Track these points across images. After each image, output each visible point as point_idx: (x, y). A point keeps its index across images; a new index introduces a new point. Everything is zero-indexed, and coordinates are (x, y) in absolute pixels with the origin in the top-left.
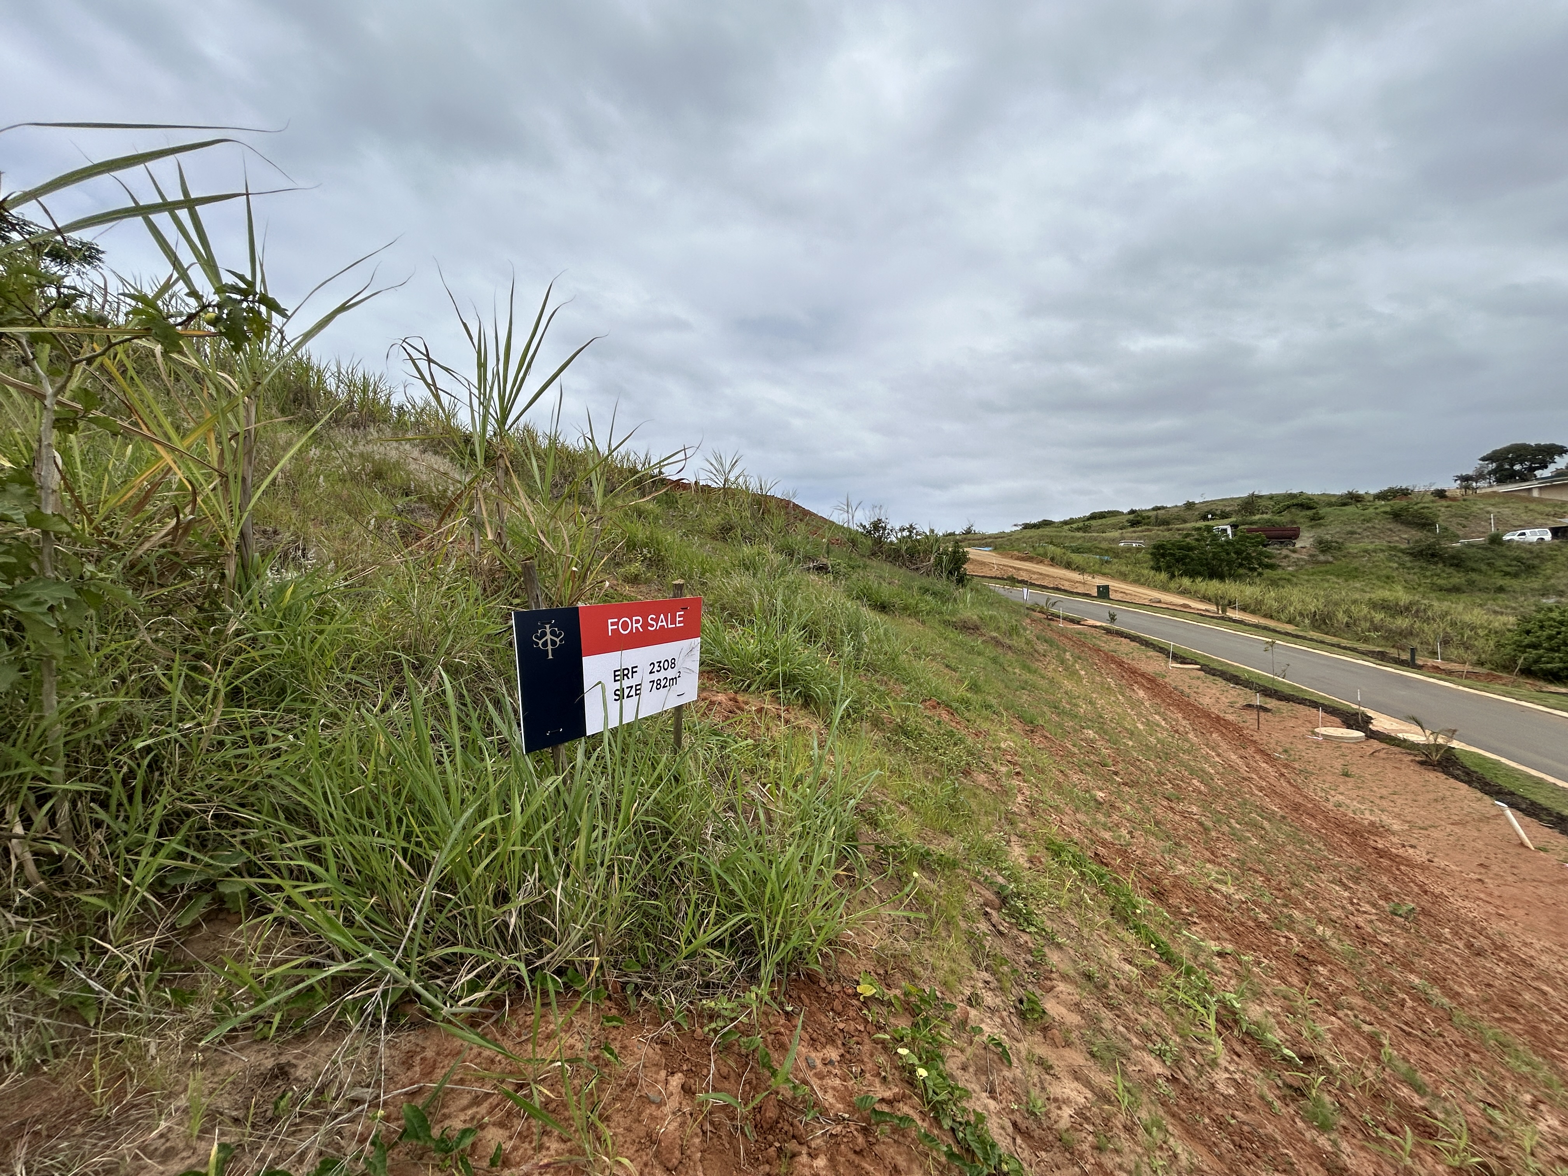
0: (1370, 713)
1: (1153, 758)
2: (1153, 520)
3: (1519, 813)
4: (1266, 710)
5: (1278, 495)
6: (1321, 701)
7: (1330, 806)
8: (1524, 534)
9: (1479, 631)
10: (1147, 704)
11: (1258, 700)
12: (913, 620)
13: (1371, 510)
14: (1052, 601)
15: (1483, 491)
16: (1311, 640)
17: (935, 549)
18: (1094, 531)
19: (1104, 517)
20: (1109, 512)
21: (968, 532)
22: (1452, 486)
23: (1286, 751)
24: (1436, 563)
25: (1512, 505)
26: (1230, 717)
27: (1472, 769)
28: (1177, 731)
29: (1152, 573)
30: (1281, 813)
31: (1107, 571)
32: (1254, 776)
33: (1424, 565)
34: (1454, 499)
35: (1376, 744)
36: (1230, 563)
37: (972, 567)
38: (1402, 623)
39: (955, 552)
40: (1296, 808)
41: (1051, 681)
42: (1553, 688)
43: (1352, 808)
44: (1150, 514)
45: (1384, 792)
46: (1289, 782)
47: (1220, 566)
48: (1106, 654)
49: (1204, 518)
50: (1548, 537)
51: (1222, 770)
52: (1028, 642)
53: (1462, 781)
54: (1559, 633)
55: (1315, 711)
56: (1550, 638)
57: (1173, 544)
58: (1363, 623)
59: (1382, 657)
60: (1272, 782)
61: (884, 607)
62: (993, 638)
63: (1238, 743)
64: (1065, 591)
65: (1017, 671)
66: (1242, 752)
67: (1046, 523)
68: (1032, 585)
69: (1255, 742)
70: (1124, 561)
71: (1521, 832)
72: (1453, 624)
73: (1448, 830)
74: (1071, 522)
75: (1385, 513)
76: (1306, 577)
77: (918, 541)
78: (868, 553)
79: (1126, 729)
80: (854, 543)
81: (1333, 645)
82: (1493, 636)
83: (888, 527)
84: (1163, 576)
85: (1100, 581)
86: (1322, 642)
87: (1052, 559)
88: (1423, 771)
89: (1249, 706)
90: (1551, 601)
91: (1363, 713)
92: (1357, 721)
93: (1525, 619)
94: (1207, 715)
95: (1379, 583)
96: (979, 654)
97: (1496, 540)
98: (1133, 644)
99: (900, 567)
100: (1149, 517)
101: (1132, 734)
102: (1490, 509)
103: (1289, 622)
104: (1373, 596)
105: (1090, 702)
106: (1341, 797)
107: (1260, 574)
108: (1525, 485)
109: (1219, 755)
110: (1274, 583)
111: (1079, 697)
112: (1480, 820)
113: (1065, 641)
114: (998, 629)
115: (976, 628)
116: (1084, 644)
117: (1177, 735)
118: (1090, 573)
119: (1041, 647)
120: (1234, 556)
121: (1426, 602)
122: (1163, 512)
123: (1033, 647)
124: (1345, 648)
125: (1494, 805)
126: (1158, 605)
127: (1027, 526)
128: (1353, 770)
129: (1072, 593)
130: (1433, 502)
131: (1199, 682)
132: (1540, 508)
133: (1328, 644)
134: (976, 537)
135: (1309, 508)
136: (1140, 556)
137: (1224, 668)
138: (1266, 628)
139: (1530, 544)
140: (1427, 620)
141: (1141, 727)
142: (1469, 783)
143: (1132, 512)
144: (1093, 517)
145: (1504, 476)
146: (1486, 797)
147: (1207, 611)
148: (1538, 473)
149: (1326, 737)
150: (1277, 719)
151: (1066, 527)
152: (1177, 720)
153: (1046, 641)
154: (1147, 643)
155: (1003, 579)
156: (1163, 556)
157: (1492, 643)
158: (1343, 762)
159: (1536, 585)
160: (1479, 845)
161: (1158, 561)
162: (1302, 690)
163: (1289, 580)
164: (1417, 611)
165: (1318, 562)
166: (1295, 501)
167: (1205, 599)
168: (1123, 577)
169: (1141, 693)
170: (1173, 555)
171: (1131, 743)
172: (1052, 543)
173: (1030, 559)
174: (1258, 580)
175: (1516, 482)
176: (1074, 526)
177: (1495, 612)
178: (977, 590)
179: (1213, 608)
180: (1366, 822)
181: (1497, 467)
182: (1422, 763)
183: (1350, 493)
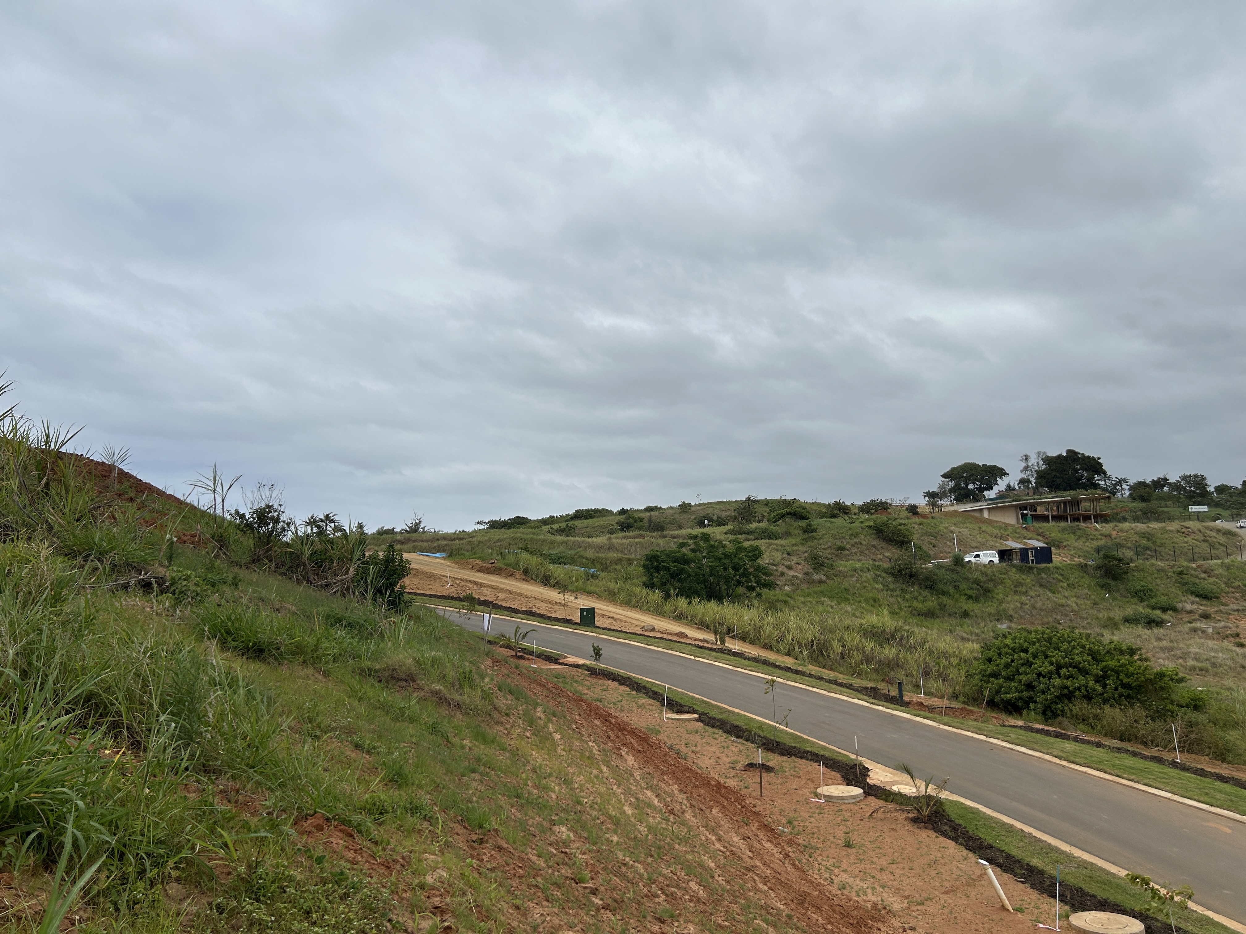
0: (868, 764)
1: (642, 857)
2: (646, 523)
3: (998, 869)
4: (769, 769)
5: (773, 501)
6: (822, 753)
7: (834, 890)
8: (978, 556)
9: (952, 660)
10: (637, 775)
11: (760, 757)
12: (310, 671)
13: (857, 524)
14: (523, 630)
15: (947, 509)
16: (810, 676)
17: (357, 555)
18: (578, 535)
19: (591, 517)
20: (596, 511)
21: (415, 529)
22: (922, 502)
23: (790, 822)
24: (913, 585)
25: (968, 525)
26: (731, 783)
27: (957, 822)
28: (671, 812)
29: (645, 591)
30: (787, 911)
31: (592, 588)
32: (758, 863)
33: (904, 586)
34: (924, 516)
35: (874, 802)
36: (728, 580)
37: (415, 581)
38: (889, 652)
39: (389, 560)
40: (802, 899)
41: (515, 753)
42: (1013, 721)
43: (855, 888)
44: (642, 515)
45: (883, 862)
46: (794, 865)
47: (718, 584)
48: (589, 705)
49: (701, 524)
50: (996, 560)
51: (723, 861)
52: (486, 696)
53: (949, 838)
54: (1013, 661)
55: (815, 765)
56: (1007, 666)
57: (668, 555)
58: (855, 653)
59: (873, 694)
60: (776, 867)
61: (261, 651)
62: (436, 693)
63: (739, 818)
64: (541, 616)
65: (467, 742)
66: (744, 830)
67: (520, 522)
68: (497, 607)
69: (757, 814)
70: (613, 575)
71: (1002, 893)
72: (931, 653)
73: (942, 901)
74: (551, 520)
75: (869, 527)
76: (802, 599)
77: (331, 542)
78: (246, 559)
79: (610, 817)
80: (222, 541)
81: (830, 682)
82: (963, 664)
83: (283, 518)
84: (656, 596)
85: (585, 602)
86: (820, 678)
87: (526, 572)
88: (917, 831)
89: (751, 766)
90: (1003, 627)
91: (861, 765)
92: (855, 774)
93: (986, 647)
94: (706, 782)
95: (867, 607)
96: (412, 720)
97: (958, 561)
98: (623, 688)
99: (299, 582)
100: (641, 520)
101: (617, 824)
102: (953, 528)
103: (788, 654)
104: (863, 621)
105: (566, 782)
106: (845, 875)
107: (759, 595)
108: (977, 506)
109: (719, 840)
110: (773, 606)
111: (550, 775)
112: (968, 884)
113: (538, 689)
114: (443, 678)
115: (411, 678)
116: (561, 693)
117: (671, 818)
118: (572, 591)
119: (503, 701)
120: (733, 572)
121: (907, 628)
122: (657, 513)
123: (492, 703)
124: (841, 685)
125: (977, 863)
126: (651, 634)
127: (494, 525)
128: (855, 838)
129: (549, 618)
130: (908, 518)
131: (697, 737)
132: (990, 529)
133: (826, 681)
134: (424, 537)
135: (803, 518)
136: (630, 569)
137: (724, 717)
138: (766, 662)
139: (985, 566)
140: (910, 649)
141: (628, 810)
142: (955, 839)
143: (623, 512)
144: (579, 515)
145: (962, 496)
146: (971, 855)
147: (705, 641)
148: (986, 493)
149: (829, 799)
150: (780, 780)
151: (546, 528)
152: (671, 795)
153: (511, 692)
154: (638, 687)
155: (458, 599)
156: (657, 570)
157: (962, 673)
158: (845, 830)
159: (992, 610)
160: (969, 915)
161: (651, 577)
162: (804, 740)
163: (786, 602)
164: (901, 639)
165: (812, 582)
166: (788, 509)
167: (703, 625)
168: (611, 596)
169: (630, 760)
170: (667, 569)
171: (615, 839)
172: (526, 549)
173: (496, 571)
174: (756, 602)
175: (970, 502)
176: (555, 526)
177: (963, 639)
178: (418, 618)
179: (711, 637)
180: (869, 905)
181: (956, 485)
182: (915, 820)
183: (837, 504)
